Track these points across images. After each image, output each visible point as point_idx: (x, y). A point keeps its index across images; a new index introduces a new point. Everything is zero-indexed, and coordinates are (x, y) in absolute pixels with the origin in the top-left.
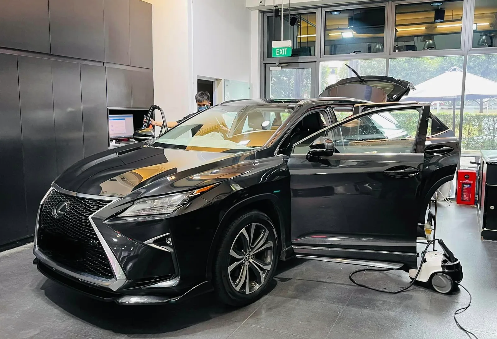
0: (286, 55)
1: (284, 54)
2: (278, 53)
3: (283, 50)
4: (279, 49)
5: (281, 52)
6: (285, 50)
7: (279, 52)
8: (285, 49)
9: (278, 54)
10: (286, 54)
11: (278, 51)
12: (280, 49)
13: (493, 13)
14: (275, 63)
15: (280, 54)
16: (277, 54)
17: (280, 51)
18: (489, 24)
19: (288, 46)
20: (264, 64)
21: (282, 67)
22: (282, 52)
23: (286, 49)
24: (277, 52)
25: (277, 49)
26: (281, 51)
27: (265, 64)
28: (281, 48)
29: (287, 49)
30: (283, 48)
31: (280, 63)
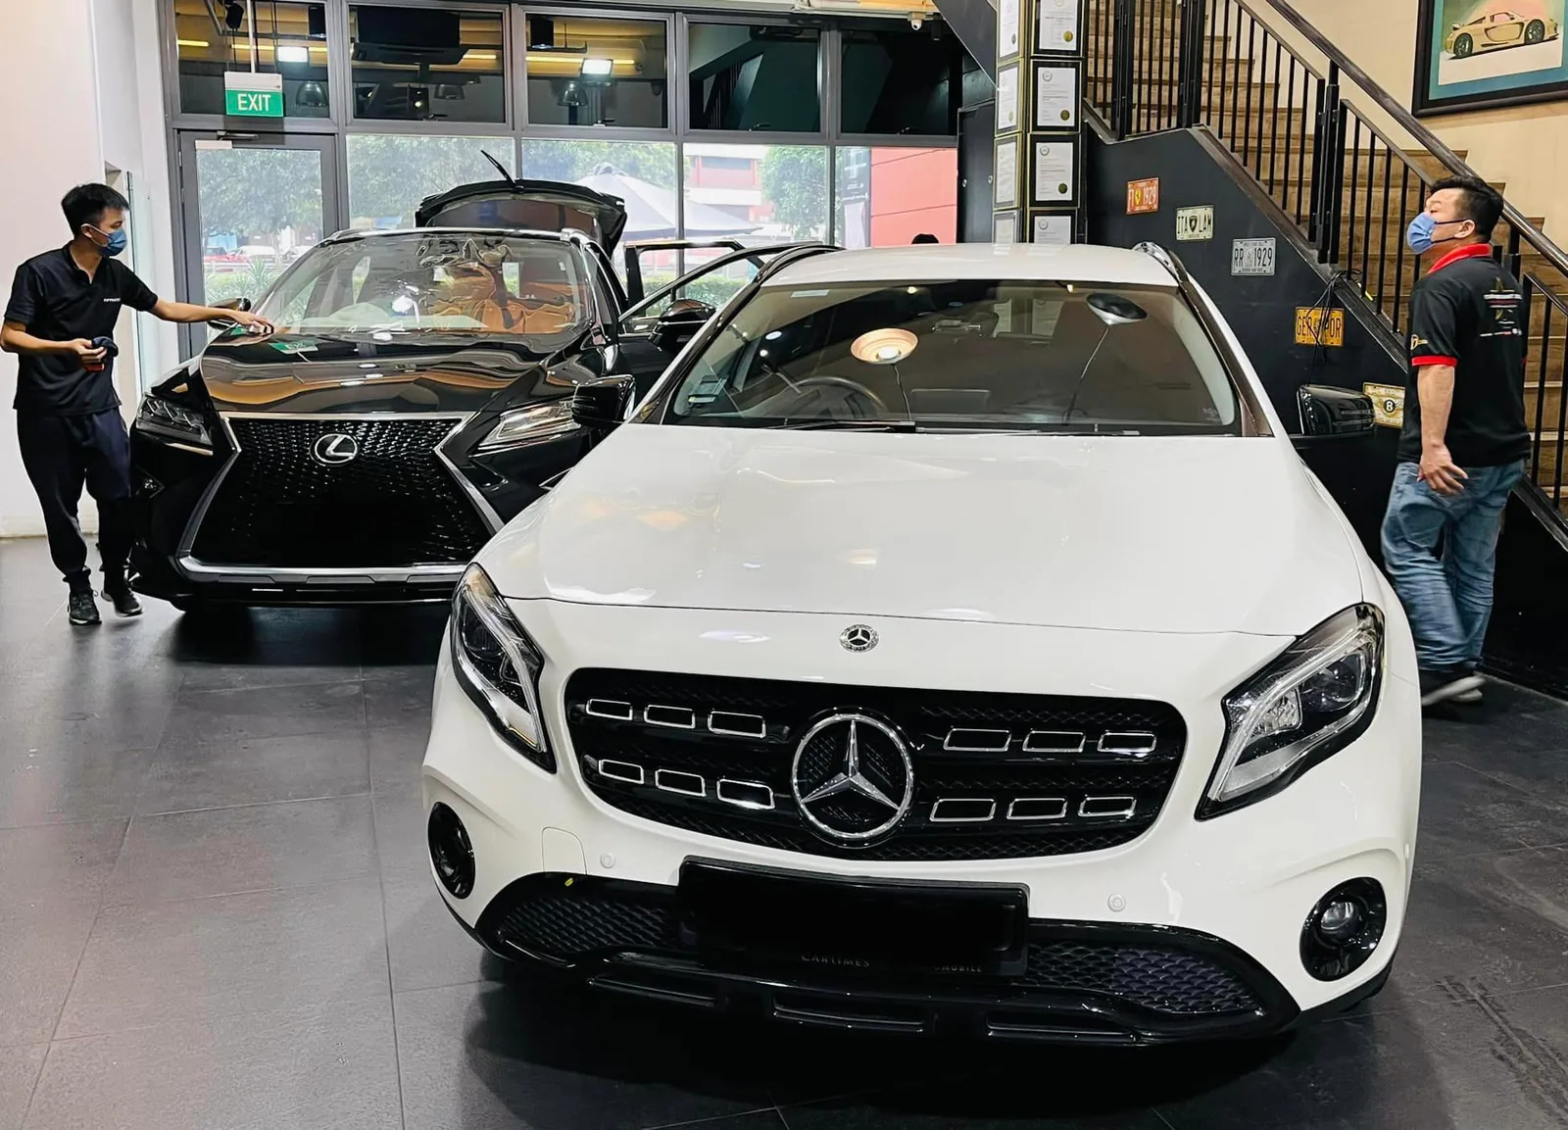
0: (268, 113)
1: (261, 109)
2: (243, 105)
3: (257, 99)
4: (245, 95)
5: (253, 104)
6: (263, 99)
7: (245, 102)
8: (264, 96)
9: (245, 109)
10: (267, 109)
11: (243, 98)
12: (250, 96)
13: (640, 36)
14: (215, 131)
15: (250, 109)
16: (240, 108)
17: (249, 101)
18: (632, 62)
19: (271, 88)
20: (176, 131)
21: (235, 141)
22: (257, 102)
23: (267, 97)
24: (240, 102)
25: (240, 95)
26: (253, 101)
27: (179, 130)
28: (253, 93)
29: (269, 96)
30: (259, 93)
31: (228, 131)
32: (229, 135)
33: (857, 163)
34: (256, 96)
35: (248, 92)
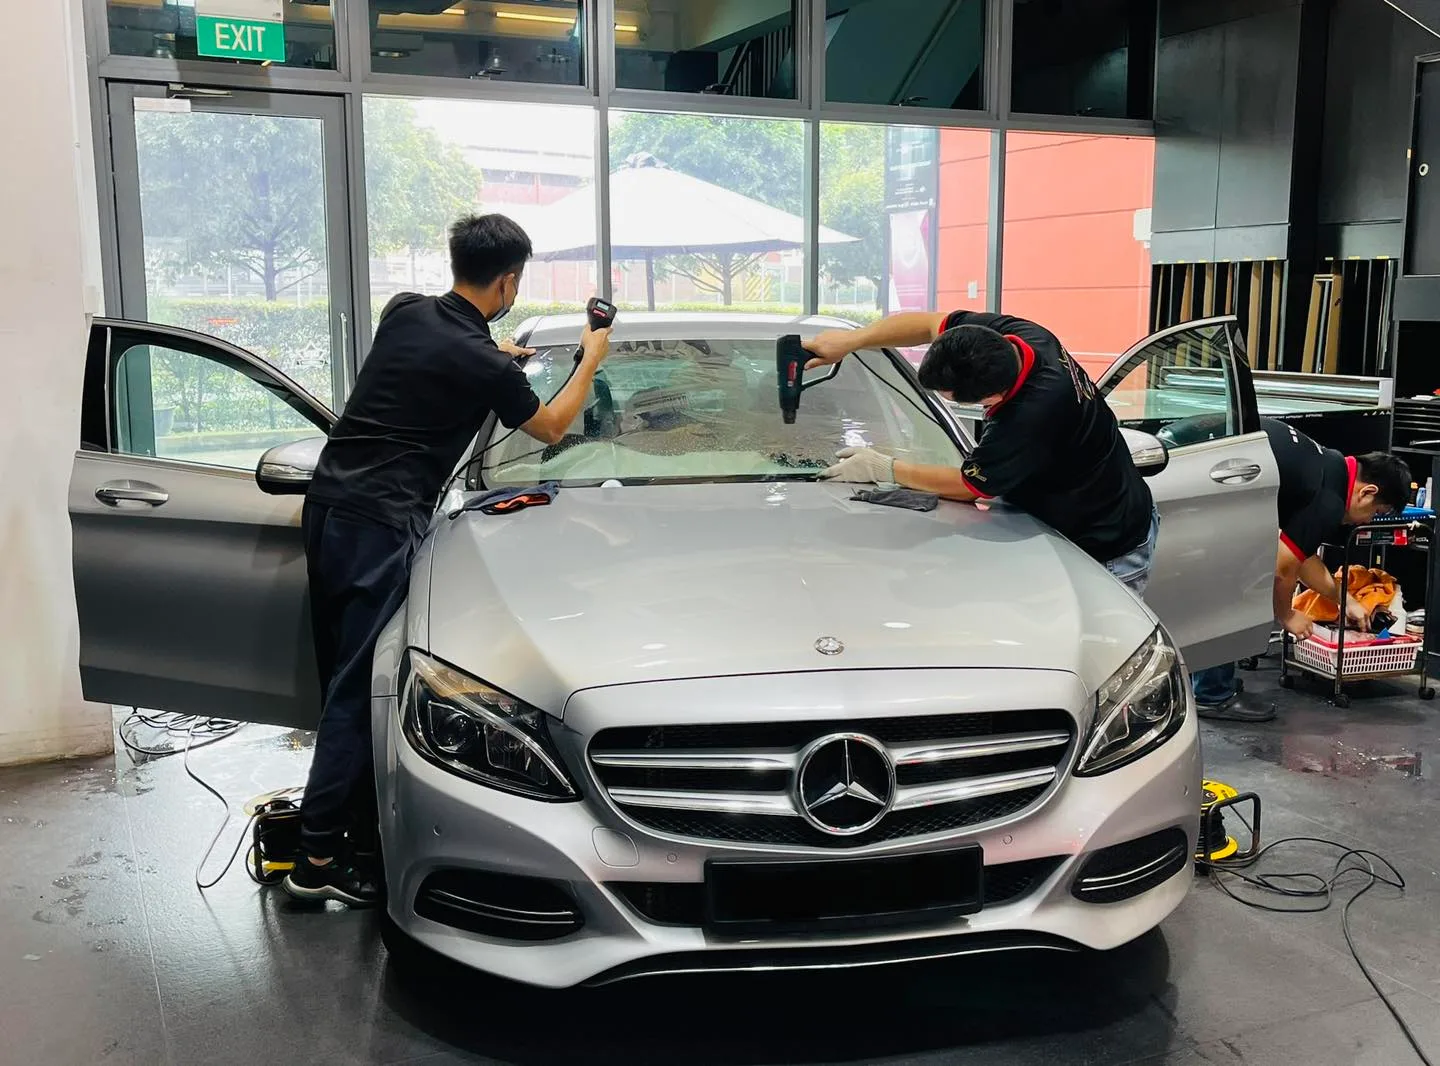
0: (261, 54)
1: (250, 49)
2: (223, 42)
3: (245, 32)
4: (226, 26)
5: (238, 40)
6: (254, 33)
7: (227, 37)
8: (255, 28)
9: (227, 47)
10: (260, 50)
11: (223, 31)
12: (233, 27)
14: (170, 83)
15: (234, 48)
16: (219, 46)
17: (233, 37)
19: (269, 17)
20: (103, 81)
21: (196, 101)
22: (244, 37)
23: (260, 30)
24: (219, 36)
25: (218, 26)
26: (238, 35)
27: (108, 80)
28: (238, 23)
29: (263, 29)
30: (247, 23)
31: (186, 85)
32: (188, 90)
33: (913, 162)
34: (243, 27)
35: (229, 22)
